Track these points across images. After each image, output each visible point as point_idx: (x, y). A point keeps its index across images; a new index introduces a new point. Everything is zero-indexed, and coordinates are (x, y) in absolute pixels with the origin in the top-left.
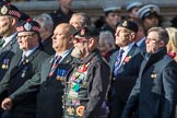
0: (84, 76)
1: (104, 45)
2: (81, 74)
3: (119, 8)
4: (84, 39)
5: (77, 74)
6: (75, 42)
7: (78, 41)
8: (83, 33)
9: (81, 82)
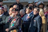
0: (15, 22)
1: (22, 13)
2: (14, 21)
3: (32, 2)
4: (15, 12)
5: (13, 21)
6: (12, 12)
7: (13, 12)
8: (14, 10)
9: (14, 23)
